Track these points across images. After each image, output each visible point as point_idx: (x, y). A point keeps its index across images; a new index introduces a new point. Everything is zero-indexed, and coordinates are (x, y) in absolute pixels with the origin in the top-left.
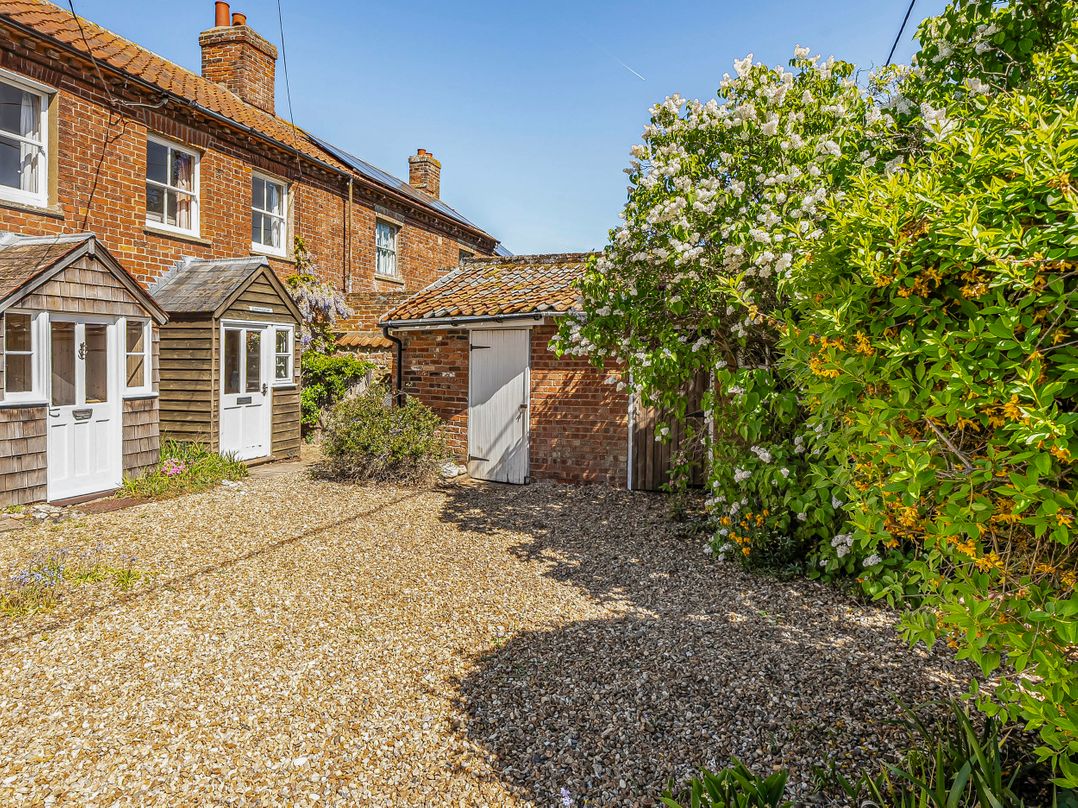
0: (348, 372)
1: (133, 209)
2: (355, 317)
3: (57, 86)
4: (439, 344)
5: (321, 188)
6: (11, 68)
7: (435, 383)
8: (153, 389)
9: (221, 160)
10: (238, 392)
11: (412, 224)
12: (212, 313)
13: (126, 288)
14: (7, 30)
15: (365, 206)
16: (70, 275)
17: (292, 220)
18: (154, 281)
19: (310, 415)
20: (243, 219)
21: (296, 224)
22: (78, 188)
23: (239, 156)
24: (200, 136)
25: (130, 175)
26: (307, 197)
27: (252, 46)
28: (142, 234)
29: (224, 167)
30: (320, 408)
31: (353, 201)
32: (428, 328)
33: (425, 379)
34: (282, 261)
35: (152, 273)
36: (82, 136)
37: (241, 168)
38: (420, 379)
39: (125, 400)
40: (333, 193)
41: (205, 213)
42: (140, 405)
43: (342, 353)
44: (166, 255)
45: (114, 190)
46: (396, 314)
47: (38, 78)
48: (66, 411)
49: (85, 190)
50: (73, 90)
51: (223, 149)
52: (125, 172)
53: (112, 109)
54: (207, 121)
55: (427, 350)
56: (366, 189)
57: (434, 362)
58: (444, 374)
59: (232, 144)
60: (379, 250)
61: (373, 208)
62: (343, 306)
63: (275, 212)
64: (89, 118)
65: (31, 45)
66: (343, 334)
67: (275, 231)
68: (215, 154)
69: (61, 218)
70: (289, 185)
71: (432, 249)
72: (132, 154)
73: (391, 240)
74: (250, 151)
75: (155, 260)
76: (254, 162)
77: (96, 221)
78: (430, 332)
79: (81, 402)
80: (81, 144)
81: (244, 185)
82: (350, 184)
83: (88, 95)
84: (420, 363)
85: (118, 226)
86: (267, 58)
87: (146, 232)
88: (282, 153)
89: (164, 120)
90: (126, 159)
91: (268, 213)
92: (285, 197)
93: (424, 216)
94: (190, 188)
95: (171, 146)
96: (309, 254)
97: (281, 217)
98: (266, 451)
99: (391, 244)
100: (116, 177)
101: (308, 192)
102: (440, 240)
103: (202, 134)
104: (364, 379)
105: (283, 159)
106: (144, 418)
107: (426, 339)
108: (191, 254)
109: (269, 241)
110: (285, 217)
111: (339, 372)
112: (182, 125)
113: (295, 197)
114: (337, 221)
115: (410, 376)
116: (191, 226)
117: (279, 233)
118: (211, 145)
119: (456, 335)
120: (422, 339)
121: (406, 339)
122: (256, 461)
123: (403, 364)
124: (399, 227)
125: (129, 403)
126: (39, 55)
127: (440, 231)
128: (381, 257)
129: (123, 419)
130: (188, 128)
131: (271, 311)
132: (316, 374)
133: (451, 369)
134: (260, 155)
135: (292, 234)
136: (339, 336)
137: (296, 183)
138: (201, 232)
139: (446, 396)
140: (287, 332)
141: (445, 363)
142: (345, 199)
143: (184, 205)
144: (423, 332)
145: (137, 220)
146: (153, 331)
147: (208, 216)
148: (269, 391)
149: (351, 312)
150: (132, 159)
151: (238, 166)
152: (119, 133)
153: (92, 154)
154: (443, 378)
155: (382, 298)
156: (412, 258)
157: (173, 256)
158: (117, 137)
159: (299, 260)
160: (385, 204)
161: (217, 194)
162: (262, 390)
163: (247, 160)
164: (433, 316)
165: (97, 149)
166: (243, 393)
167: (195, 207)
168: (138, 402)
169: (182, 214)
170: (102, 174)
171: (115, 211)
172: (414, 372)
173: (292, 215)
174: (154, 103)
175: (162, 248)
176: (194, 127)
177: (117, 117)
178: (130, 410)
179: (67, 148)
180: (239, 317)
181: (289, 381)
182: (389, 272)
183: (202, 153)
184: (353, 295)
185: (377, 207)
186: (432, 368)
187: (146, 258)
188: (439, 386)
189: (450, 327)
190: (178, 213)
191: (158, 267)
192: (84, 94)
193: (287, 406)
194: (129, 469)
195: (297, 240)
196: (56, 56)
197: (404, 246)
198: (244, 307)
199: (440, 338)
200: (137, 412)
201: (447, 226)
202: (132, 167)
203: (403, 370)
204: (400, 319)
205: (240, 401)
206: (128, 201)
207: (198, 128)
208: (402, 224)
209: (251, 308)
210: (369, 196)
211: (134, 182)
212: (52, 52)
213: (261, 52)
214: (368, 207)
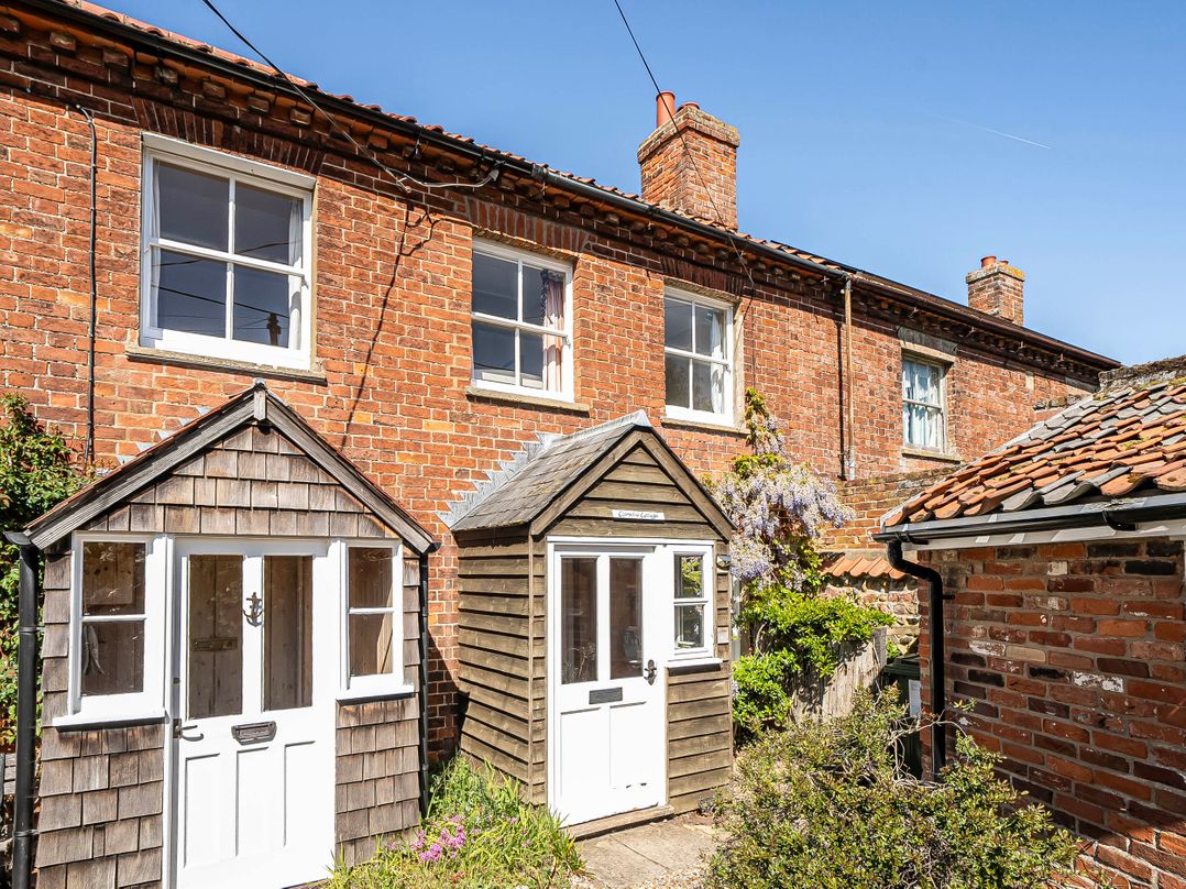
0: (837, 631)
1: (449, 361)
2: (859, 524)
3: (315, 173)
4: (1056, 587)
5: (794, 306)
6: (237, 150)
7: (1048, 698)
8: (407, 679)
9: (607, 271)
10: (594, 678)
11: (973, 358)
12: (527, 525)
13: (341, 485)
14: (220, 85)
15: (880, 331)
16: (215, 464)
17: (741, 364)
18: (485, 477)
19: (771, 708)
20: (648, 366)
21: (747, 369)
22: (352, 333)
23: (639, 263)
24: (567, 234)
25: (442, 306)
26: (768, 323)
27: (698, 132)
28: (466, 401)
29: (612, 282)
30: (789, 695)
31: (853, 323)
32: (1018, 539)
33: (1014, 684)
34: (721, 433)
35: (482, 465)
36: (357, 248)
37: (643, 281)
38: (997, 680)
39: (342, 703)
40: (817, 312)
41: (583, 361)
42: (376, 712)
43: (837, 589)
44: (508, 434)
45: (414, 333)
46: (921, 506)
47: (283, 162)
48: (217, 728)
49: (363, 334)
50: (343, 177)
51: (609, 253)
52: (434, 302)
53: (411, 201)
54: (575, 206)
55: (1018, 602)
56: (878, 302)
57: (1042, 638)
58: (1080, 679)
59: (625, 242)
60: (910, 406)
61: (895, 335)
62: (832, 503)
63: (717, 353)
64: (371, 219)
65: (262, 107)
66: (838, 556)
67: (715, 388)
68: (597, 262)
69: (323, 383)
70: (736, 306)
71: (1014, 398)
72: (446, 271)
73: (932, 390)
74: (658, 251)
75: (489, 443)
76: (667, 271)
77: (383, 385)
78: (1026, 551)
79: (253, 708)
80: (355, 262)
81: (649, 310)
82: (847, 292)
83: (369, 183)
84: (994, 635)
85: (422, 390)
86: (723, 147)
87: (470, 397)
88: (717, 250)
89: (501, 212)
90: (436, 281)
91: (699, 356)
92: (730, 328)
93: (996, 342)
94: (561, 327)
95: (523, 259)
96: (773, 418)
97: (725, 361)
98: (656, 795)
99: (935, 394)
100: (416, 310)
101: (769, 314)
102: (1030, 382)
103: (571, 229)
104: (869, 647)
105: (719, 259)
106: (387, 738)
107: (1012, 571)
108: (553, 430)
109: (704, 404)
110: (730, 361)
111: (819, 629)
112: (535, 219)
113: (745, 324)
114: (829, 360)
115: (967, 668)
116: (560, 384)
117: (721, 390)
118: (588, 246)
119: (1123, 560)
120: (1000, 571)
121: (953, 571)
122: (629, 819)
123: (947, 633)
124: (948, 365)
125: (350, 708)
126: (278, 122)
127: (1029, 366)
128: (915, 419)
129: (338, 742)
130: (546, 223)
131: (661, 516)
132: (780, 631)
133: (1107, 668)
134: (678, 258)
135: (741, 389)
136: (830, 559)
137: (745, 301)
138: (576, 391)
139: (1092, 748)
140: (700, 557)
141: (1080, 645)
142: (839, 320)
143: (553, 355)
144: (1003, 551)
145: (455, 379)
146: (406, 565)
147: (584, 364)
148: (661, 675)
149: (849, 512)
150: (445, 280)
151: (637, 279)
152: (423, 239)
153: (375, 277)
154: (1076, 689)
155: (909, 484)
156: (975, 416)
157: (520, 435)
158: (419, 246)
159: (753, 430)
160: (917, 326)
161: (599, 328)
162: (646, 674)
163: (654, 268)
164: (1037, 503)
165: (384, 267)
166: (604, 680)
167: (568, 354)
168: (371, 706)
169: (550, 369)
170: (394, 308)
171: (417, 365)
172: (979, 660)
173: (741, 355)
174: (474, 180)
175: (498, 421)
176: (554, 219)
177: (418, 213)
178: (353, 723)
179: (332, 269)
180: (590, 531)
181: (705, 655)
182: (931, 444)
183: (574, 262)
184: (855, 483)
185: (902, 331)
186: (1038, 655)
187: (470, 440)
188: (1063, 711)
189: (1106, 533)
190: (545, 368)
191: (493, 455)
192: (361, 180)
193: (702, 703)
194: (349, 841)
195: (748, 395)
196: (303, 119)
197: (957, 395)
198: (602, 511)
199: (1059, 569)
200: (368, 727)
201: (1042, 356)
202: (447, 293)
203: (948, 650)
204: (932, 518)
205: (597, 697)
206: (439, 348)
207: (562, 221)
208: (952, 358)
209: (616, 514)
210: (886, 314)
211: (452, 317)
212: (297, 113)
213: (714, 138)
214: (886, 333)
